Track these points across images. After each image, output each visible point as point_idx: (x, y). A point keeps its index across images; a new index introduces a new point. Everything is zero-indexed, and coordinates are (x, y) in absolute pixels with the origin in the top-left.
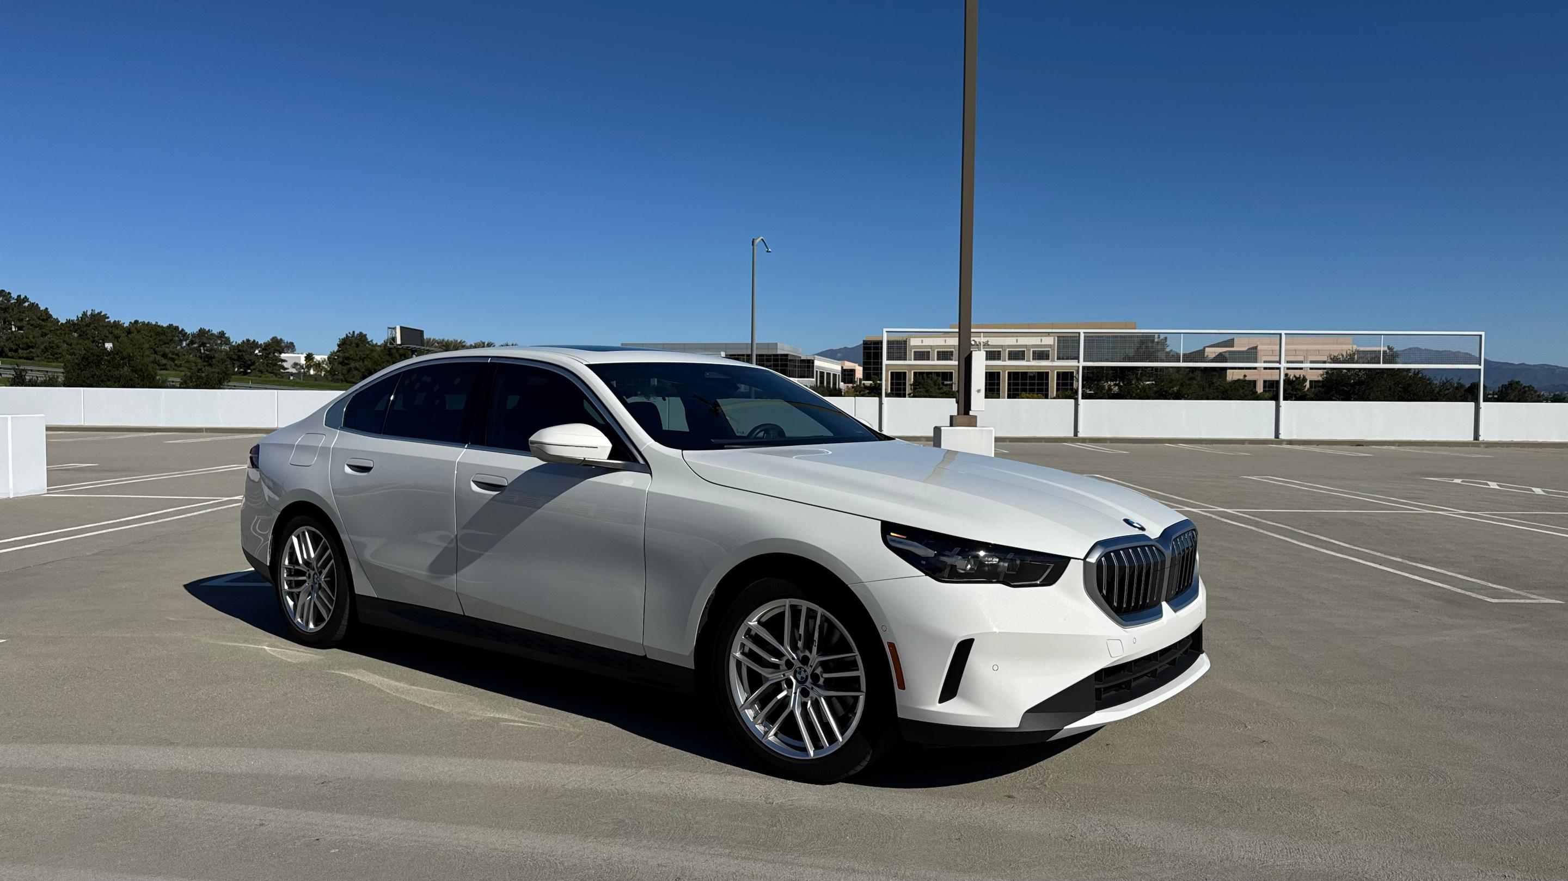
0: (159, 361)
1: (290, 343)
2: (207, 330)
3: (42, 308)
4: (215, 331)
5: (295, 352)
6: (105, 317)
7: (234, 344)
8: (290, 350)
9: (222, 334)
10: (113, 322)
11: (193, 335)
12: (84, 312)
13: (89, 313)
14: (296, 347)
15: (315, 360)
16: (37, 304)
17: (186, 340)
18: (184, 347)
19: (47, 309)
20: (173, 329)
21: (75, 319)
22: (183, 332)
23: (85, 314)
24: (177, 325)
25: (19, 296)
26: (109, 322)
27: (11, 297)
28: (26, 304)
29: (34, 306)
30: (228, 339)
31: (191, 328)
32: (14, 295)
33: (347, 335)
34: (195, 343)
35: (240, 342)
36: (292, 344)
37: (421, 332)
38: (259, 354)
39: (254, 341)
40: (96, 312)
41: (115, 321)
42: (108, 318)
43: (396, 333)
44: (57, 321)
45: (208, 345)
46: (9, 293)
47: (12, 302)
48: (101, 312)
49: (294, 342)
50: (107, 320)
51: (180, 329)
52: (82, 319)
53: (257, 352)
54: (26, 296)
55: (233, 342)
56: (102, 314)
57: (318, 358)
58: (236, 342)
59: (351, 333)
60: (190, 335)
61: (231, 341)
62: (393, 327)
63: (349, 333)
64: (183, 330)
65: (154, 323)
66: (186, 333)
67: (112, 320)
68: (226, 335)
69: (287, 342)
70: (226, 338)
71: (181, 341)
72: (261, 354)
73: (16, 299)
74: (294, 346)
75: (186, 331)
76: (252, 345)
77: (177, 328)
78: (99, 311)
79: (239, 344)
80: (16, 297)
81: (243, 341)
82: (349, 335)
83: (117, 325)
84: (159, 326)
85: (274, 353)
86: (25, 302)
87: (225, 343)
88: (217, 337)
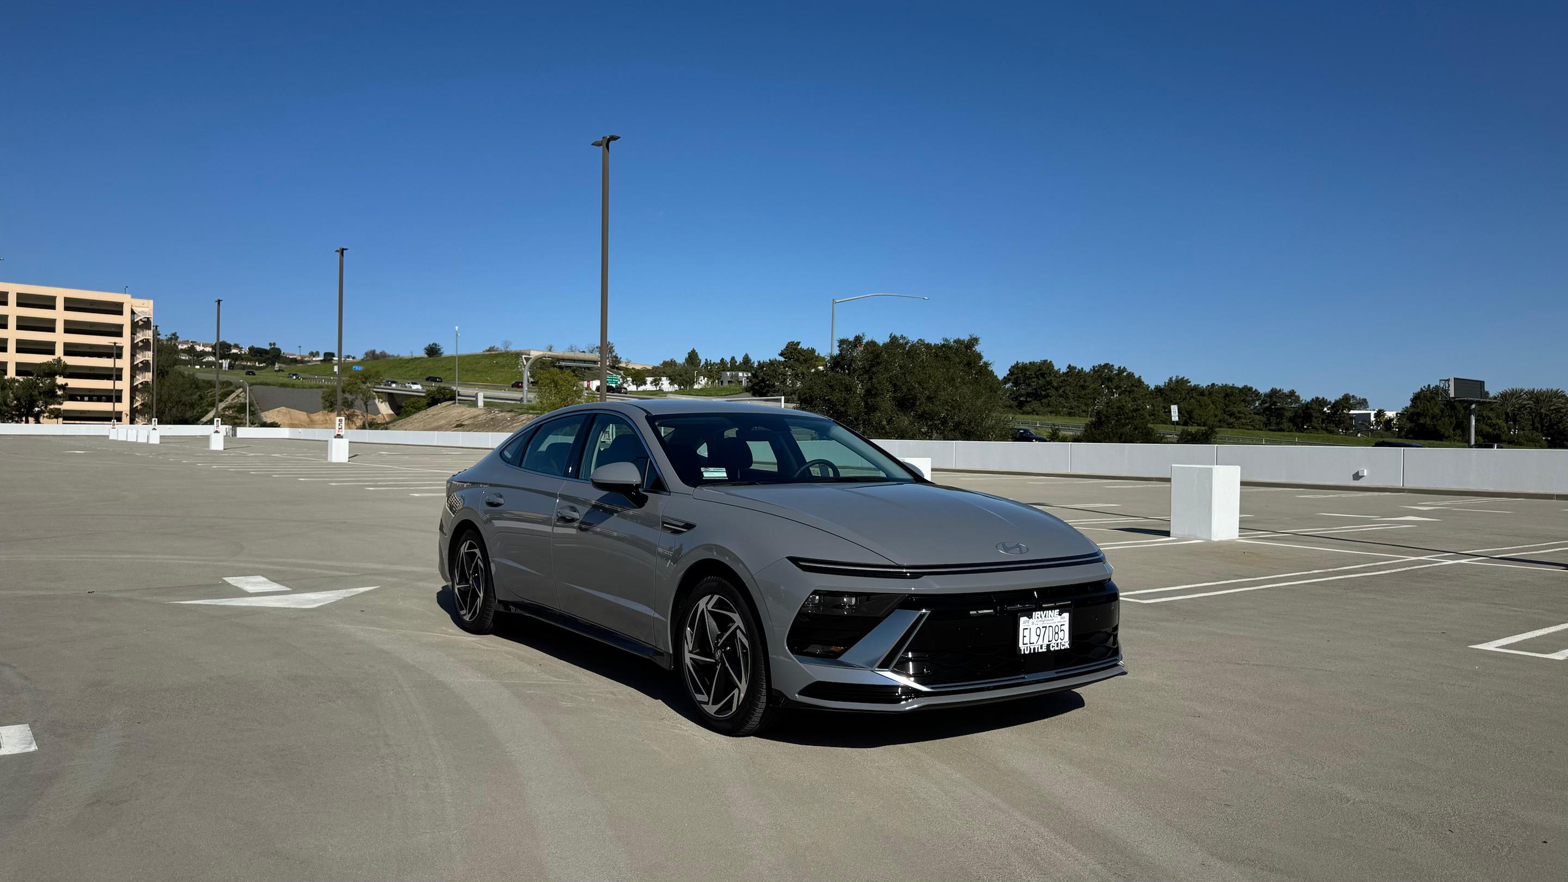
0: (1227, 419)
1: (1363, 399)
2: (1278, 389)
3: (1137, 377)
4: (1286, 390)
5: (1367, 409)
6: (1187, 381)
7: (1303, 402)
8: (1363, 406)
9: (1292, 393)
10: (1194, 386)
11: (1266, 395)
12: (1170, 378)
13: (1174, 379)
14: (1369, 403)
15: (1386, 417)
16: (1133, 373)
17: (1258, 400)
18: (1257, 407)
19: (1140, 377)
20: (1247, 391)
21: (1163, 384)
22: (1257, 394)
23: (1171, 379)
24: (1251, 386)
25: (1120, 368)
26: (1191, 386)
27: (1113, 368)
28: (1125, 374)
29: (1131, 375)
30: (1298, 397)
31: (1263, 388)
32: (1116, 367)
33: (1421, 389)
34: (1266, 403)
35: (1309, 400)
36: (1365, 400)
37: (1482, 384)
38: (1328, 411)
39: (1323, 398)
40: (1180, 378)
41: (1195, 385)
42: (1190, 382)
43: (1449, 385)
44: (1148, 387)
45: (1279, 404)
46: (1113, 366)
47: (1114, 372)
48: (1184, 377)
49: (1366, 398)
50: (1188, 384)
51: (1254, 390)
52: (1168, 384)
53: (1325, 409)
54: (1124, 367)
55: (1302, 401)
56: (1185, 379)
57: (1390, 414)
58: (1305, 400)
59: (1427, 387)
60: (1263, 395)
61: (1301, 399)
62: (1447, 379)
63: (1424, 387)
64: (1256, 390)
65: (1231, 385)
66: (1259, 393)
67: (1193, 384)
68: (1296, 394)
69: (1360, 399)
70: (1296, 396)
71: (1254, 401)
72: (1329, 411)
73: (1118, 370)
74: (1367, 403)
75: (1259, 391)
76: (1320, 402)
77: (1250, 389)
78: (1182, 377)
79: (1308, 402)
80: (1117, 369)
81: (1313, 399)
82: (1424, 389)
83: (1196, 388)
84: (1235, 387)
85: (1342, 411)
86: (1124, 372)
87: (1294, 401)
88: (1288, 396)
